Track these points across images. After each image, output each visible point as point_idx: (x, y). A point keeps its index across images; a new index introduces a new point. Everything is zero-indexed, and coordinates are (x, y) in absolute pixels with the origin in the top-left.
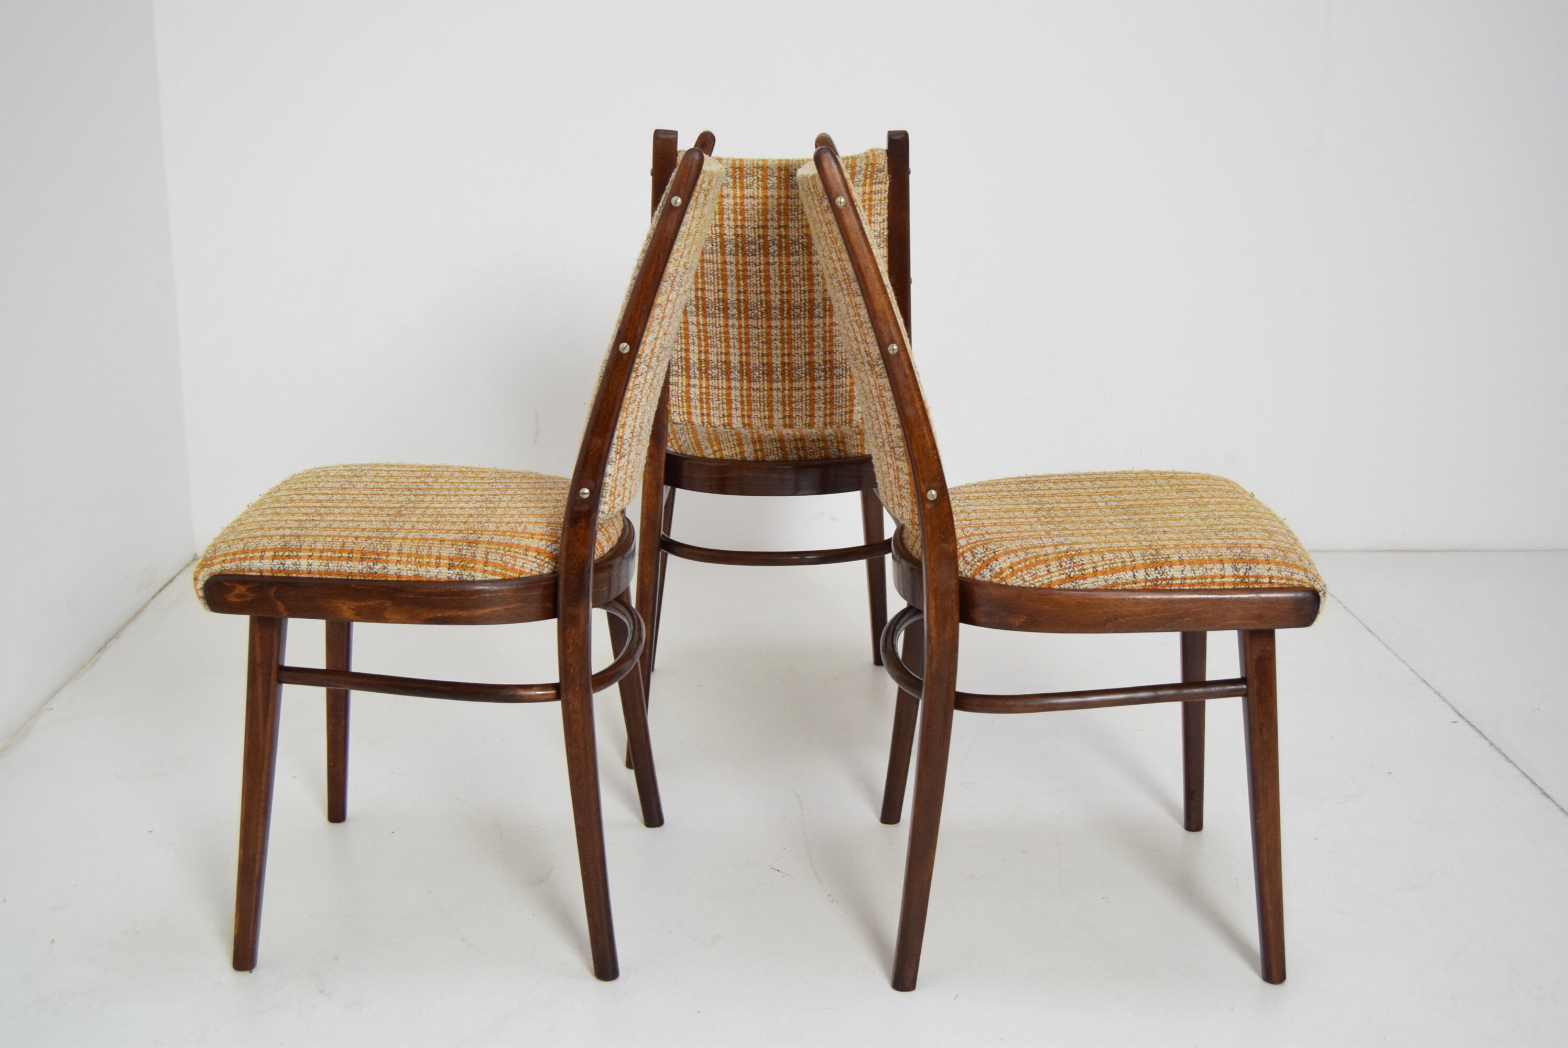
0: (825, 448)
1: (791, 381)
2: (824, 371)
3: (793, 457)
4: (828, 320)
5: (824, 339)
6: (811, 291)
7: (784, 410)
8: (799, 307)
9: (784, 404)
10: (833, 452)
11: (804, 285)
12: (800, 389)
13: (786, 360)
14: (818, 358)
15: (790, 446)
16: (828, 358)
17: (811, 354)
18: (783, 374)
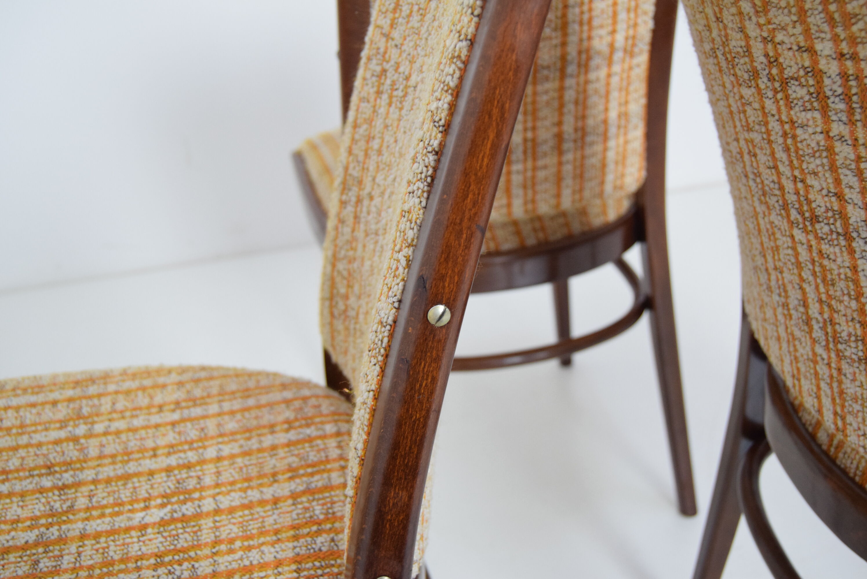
0: (567, 225)
1: (535, 159)
2: (575, 141)
3: (531, 241)
4: (582, 78)
5: (576, 103)
6: (564, 44)
7: (526, 195)
8: (548, 67)
9: (525, 187)
10: (576, 228)
11: (556, 37)
12: (545, 167)
13: (529, 135)
14: (568, 127)
15: (526, 230)
16: (580, 124)
17: (560, 123)
18: (525, 152)
